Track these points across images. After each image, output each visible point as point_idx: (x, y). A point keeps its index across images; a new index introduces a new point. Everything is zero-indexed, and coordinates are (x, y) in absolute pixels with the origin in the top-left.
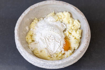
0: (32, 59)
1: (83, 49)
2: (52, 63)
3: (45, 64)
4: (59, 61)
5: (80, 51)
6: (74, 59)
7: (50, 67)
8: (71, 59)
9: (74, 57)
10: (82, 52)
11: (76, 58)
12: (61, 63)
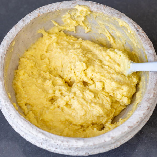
0: (22, 127)
1: (135, 122)
2: (62, 142)
3: (46, 140)
4: (79, 141)
5: (129, 127)
6: (113, 141)
7: (56, 148)
8: (106, 141)
9: (112, 138)
10: (132, 129)
11: (117, 141)
12: (82, 146)
